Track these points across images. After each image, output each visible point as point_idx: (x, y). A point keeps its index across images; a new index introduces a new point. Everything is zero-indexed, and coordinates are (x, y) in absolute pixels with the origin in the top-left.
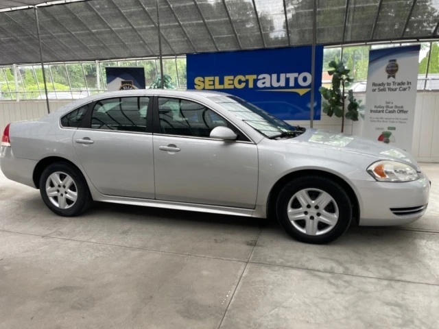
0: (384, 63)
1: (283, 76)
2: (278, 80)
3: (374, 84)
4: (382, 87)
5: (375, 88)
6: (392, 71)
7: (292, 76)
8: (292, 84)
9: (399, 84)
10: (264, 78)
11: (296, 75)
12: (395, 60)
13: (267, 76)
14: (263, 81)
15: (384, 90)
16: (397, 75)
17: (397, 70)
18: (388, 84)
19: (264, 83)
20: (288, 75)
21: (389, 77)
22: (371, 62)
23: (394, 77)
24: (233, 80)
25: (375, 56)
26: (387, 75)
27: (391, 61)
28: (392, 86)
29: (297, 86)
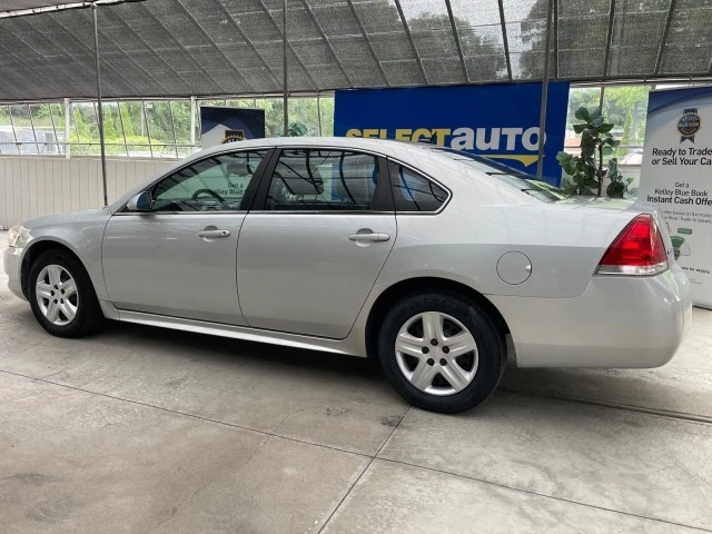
0: (675, 115)
1: (495, 132)
2: (488, 139)
3: (656, 152)
4: (670, 157)
5: (657, 157)
6: (689, 129)
7: (511, 133)
8: (511, 145)
9: (700, 152)
10: (464, 135)
11: (519, 131)
12: (694, 110)
13: (469, 131)
14: (462, 139)
15: (673, 162)
16: (697, 135)
17: (698, 128)
18: (682, 152)
19: (462, 143)
20: (506, 131)
21: (683, 139)
22: (651, 111)
23: (692, 139)
24: (411, 136)
25: (658, 102)
26: (680, 135)
27: (687, 111)
28: (688, 156)
29: (519, 149)
